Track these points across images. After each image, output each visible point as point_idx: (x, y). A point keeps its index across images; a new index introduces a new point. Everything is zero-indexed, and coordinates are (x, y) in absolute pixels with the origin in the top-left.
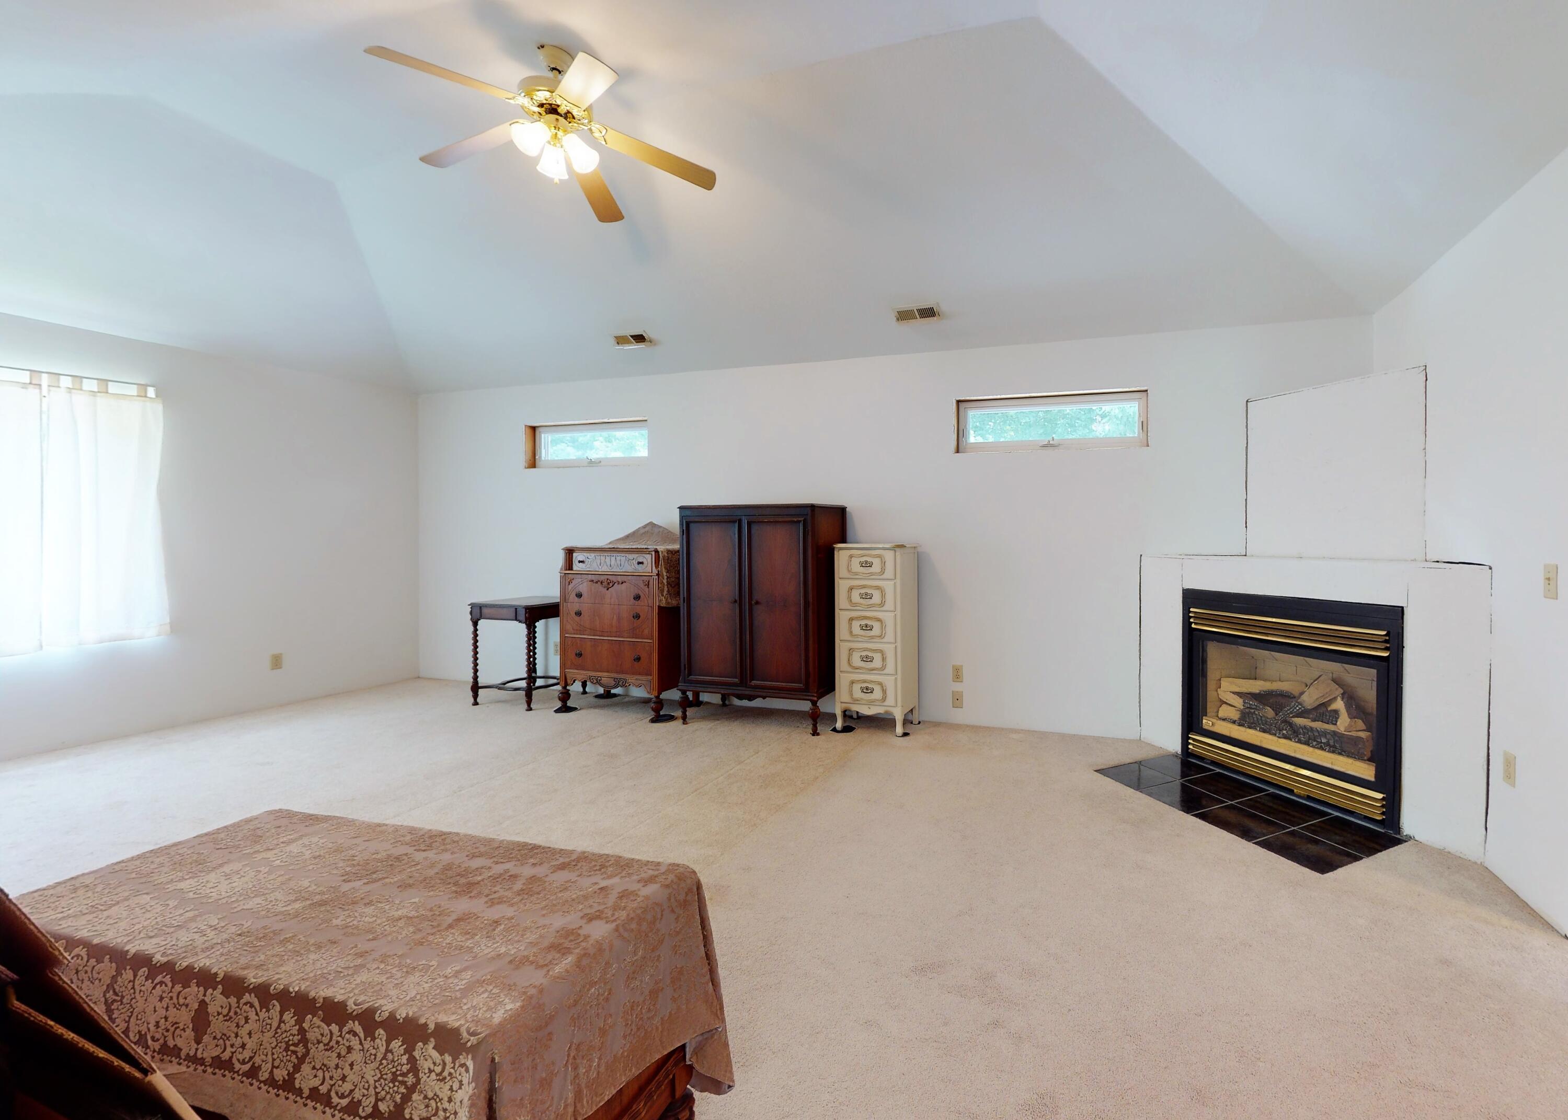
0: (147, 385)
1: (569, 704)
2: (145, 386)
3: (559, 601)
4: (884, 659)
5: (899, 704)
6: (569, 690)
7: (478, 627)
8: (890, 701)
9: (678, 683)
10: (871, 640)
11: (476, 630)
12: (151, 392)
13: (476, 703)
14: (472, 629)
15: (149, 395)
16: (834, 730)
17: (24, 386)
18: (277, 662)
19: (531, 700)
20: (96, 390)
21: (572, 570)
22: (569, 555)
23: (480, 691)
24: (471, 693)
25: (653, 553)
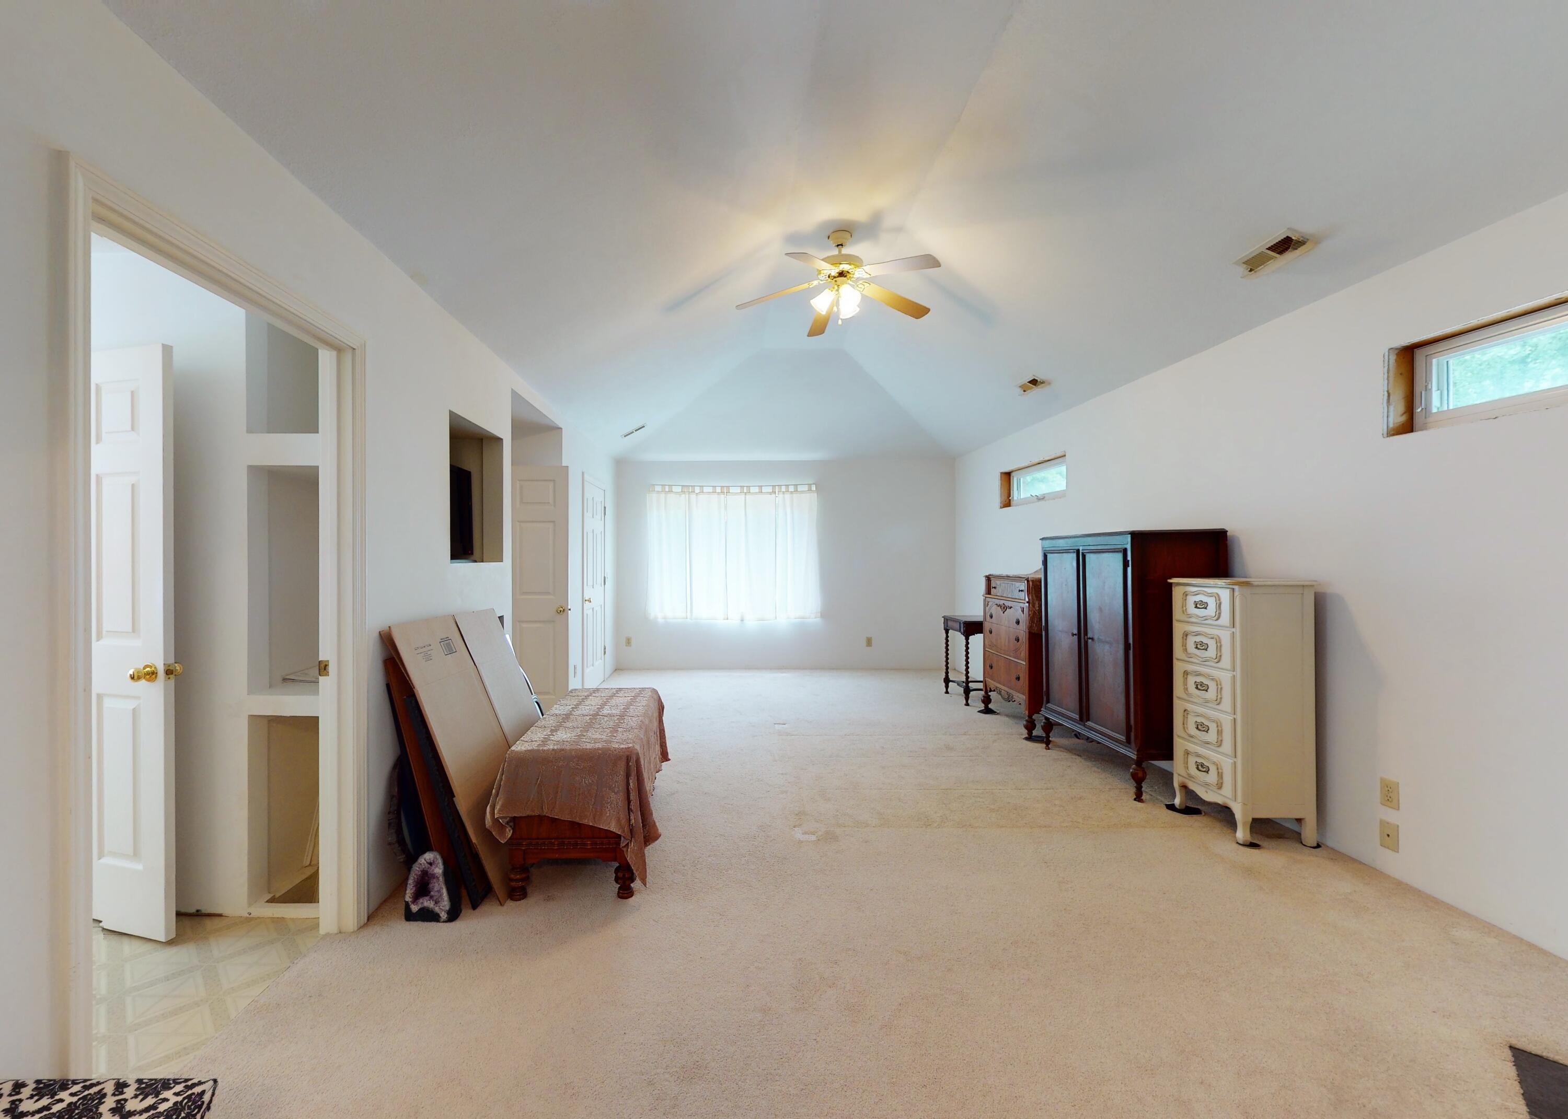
0: (811, 484)
1: (990, 706)
2: (810, 485)
3: (981, 619)
4: (1220, 732)
5: (1239, 798)
6: (990, 696)
7: (949, 634)
8: (1227, 790)
9: (1042, 708)
10: (1205, 704)
11: (947, 637)
12: (814, 488)
13: (947, 692)
14: (945, 636)
15: (812, 489)
16: (1171, 807)
17: (770, 493)
18: (869, 642)
19: (969, 697)
20: (793, 490)
21: (990, 594)
22: (988, 581)
23: (950, 684)
24: (944, 684)
25: (1026, 582)
